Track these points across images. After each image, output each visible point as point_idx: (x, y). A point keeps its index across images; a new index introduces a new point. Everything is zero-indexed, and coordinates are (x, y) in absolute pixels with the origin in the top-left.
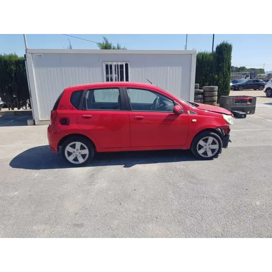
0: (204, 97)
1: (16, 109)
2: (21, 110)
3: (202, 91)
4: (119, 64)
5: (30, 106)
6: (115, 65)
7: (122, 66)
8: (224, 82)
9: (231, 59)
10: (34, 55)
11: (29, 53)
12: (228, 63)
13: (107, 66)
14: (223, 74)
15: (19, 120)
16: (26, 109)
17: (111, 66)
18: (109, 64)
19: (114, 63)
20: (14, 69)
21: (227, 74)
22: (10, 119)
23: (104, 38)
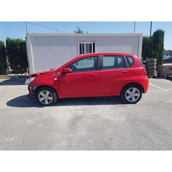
0: (147, 66)
1: (19, 74)
2: (23, 75)
3: (145, 62)
4: (89, 43)
5: (28, 72)
6: (86, 44)
7: (91, 45)
8: (159, 56)
9: (164, 41)
10: (32, 37)
11: (29, 36)
12: (162, 44)
13: (80, 45)
14: (159, 51)
15: (21, 81)
16: (26, 74)
17: (83, 44)
18: (82, 43)
19: (86, 43)
20: (19, 48)
21: (161, 51)
22: (15, 81)
23: (78, 28)
